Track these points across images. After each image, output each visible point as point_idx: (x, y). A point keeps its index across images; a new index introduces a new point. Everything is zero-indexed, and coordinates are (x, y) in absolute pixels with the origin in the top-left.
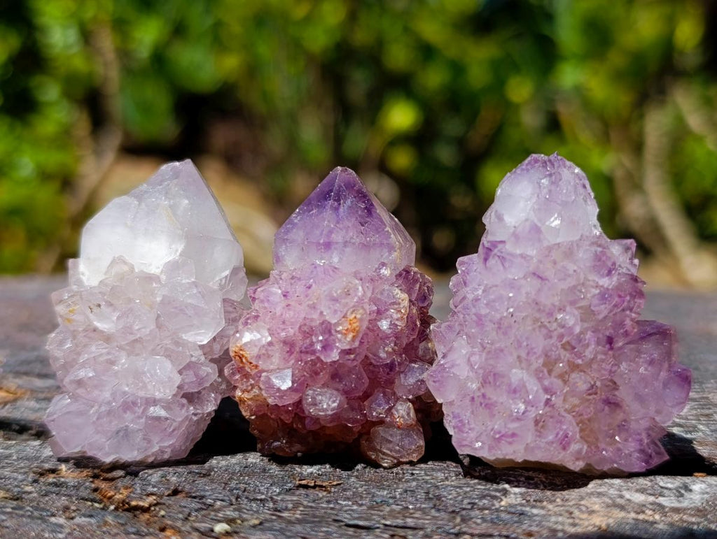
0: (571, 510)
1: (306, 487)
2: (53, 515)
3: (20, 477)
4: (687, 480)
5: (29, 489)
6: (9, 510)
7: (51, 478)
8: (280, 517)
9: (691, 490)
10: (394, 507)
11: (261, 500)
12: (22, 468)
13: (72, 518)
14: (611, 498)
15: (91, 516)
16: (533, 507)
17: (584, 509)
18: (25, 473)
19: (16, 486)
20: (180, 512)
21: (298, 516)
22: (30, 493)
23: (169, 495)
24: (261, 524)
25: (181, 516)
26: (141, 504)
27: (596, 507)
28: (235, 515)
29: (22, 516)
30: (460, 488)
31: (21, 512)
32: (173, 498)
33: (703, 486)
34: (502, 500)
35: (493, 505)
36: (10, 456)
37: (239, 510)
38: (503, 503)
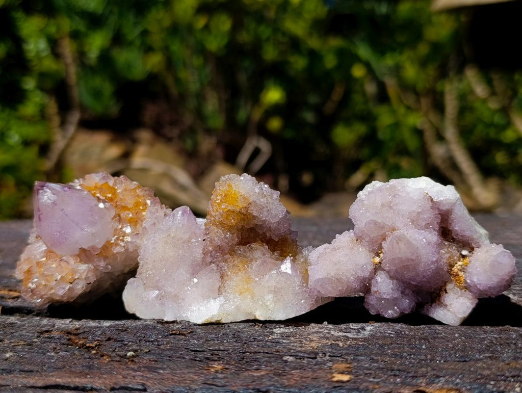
0: (302, 340)
1: (175, 334)
2: (48, 352)
3: (30, 335)
4: (364, 325)
5: (35, 340)
6: (27, 350)
7: (46, 335)
8: (159, 348)
9: (365, 330)
10: (216, 342)
11: (152, 341)
12: (31, 330)
13: (58, 353)
14: (323, 334)
15: (67, 351)
16: (284, 339)
17: (308, 339)
18: (33, 333)
19: (29, 339)
20: (111, 348)
21: (168, 347)
22: (36, 342)
23: (106, 341)
24: (149, 351)
25: (111, 349)
26: (91, 345)
27: (315, 339)
28: (137, 348)
29: (33, 352)
30: (250, 332)
31: (33, 351)
32: (108, 342)
33: (372, 327)
34: (270, 336)
35: (265, 339)
36: (25, 325)
37: (140, 346)
38: (270, 338)
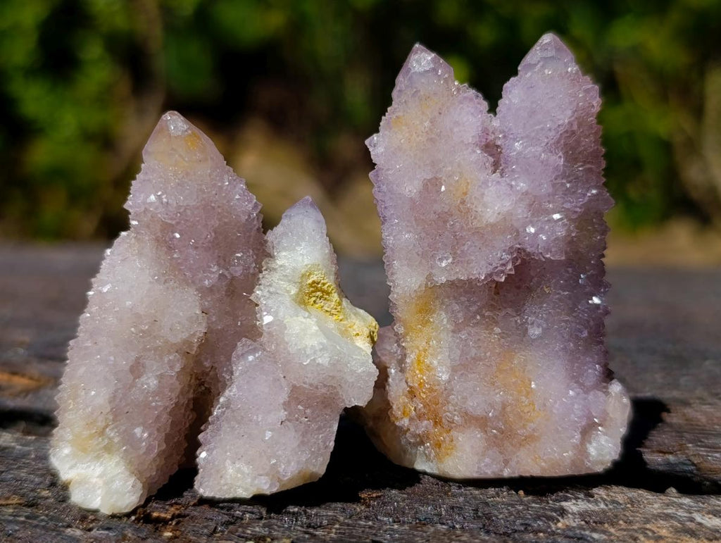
0: (636, 535)
2: (69, 526)
3: (37, 480)
5: (45, 493)
6: (22, 519)
8: (313, 536)
10: (439, 526)
11: (294, 513)
12: (39, 469)
13: (90, 530)
14: (679, 522)
15: (109, 529)
16: (594, 530)
17: (650, 534)
18: (43, 475)
19: (32, 491)
20: (206, 527)
21: (333, 535)
22: (47, 498)
23: (194, 505)
25: (206, 531)
26: (163, 515)
27: (664, 532)
28: (265, 532)
29: (36, 526)
30: (513, 506)
31: (35, 522)
32: (198, 509)
34: (559, 521)
35: (550, 527)
36: (29, 453)
37: (269, 526)
38: (560, 525)
